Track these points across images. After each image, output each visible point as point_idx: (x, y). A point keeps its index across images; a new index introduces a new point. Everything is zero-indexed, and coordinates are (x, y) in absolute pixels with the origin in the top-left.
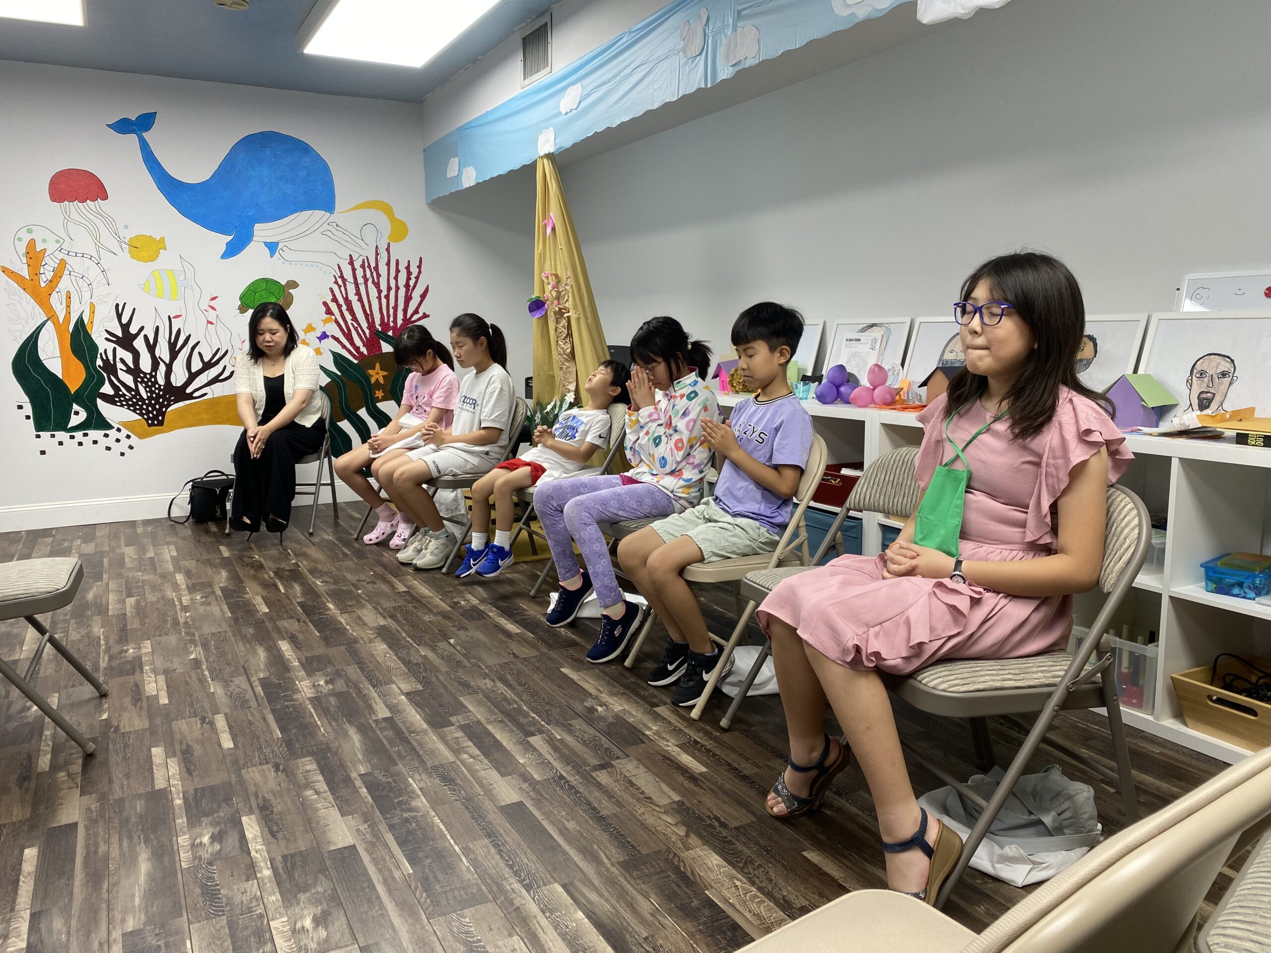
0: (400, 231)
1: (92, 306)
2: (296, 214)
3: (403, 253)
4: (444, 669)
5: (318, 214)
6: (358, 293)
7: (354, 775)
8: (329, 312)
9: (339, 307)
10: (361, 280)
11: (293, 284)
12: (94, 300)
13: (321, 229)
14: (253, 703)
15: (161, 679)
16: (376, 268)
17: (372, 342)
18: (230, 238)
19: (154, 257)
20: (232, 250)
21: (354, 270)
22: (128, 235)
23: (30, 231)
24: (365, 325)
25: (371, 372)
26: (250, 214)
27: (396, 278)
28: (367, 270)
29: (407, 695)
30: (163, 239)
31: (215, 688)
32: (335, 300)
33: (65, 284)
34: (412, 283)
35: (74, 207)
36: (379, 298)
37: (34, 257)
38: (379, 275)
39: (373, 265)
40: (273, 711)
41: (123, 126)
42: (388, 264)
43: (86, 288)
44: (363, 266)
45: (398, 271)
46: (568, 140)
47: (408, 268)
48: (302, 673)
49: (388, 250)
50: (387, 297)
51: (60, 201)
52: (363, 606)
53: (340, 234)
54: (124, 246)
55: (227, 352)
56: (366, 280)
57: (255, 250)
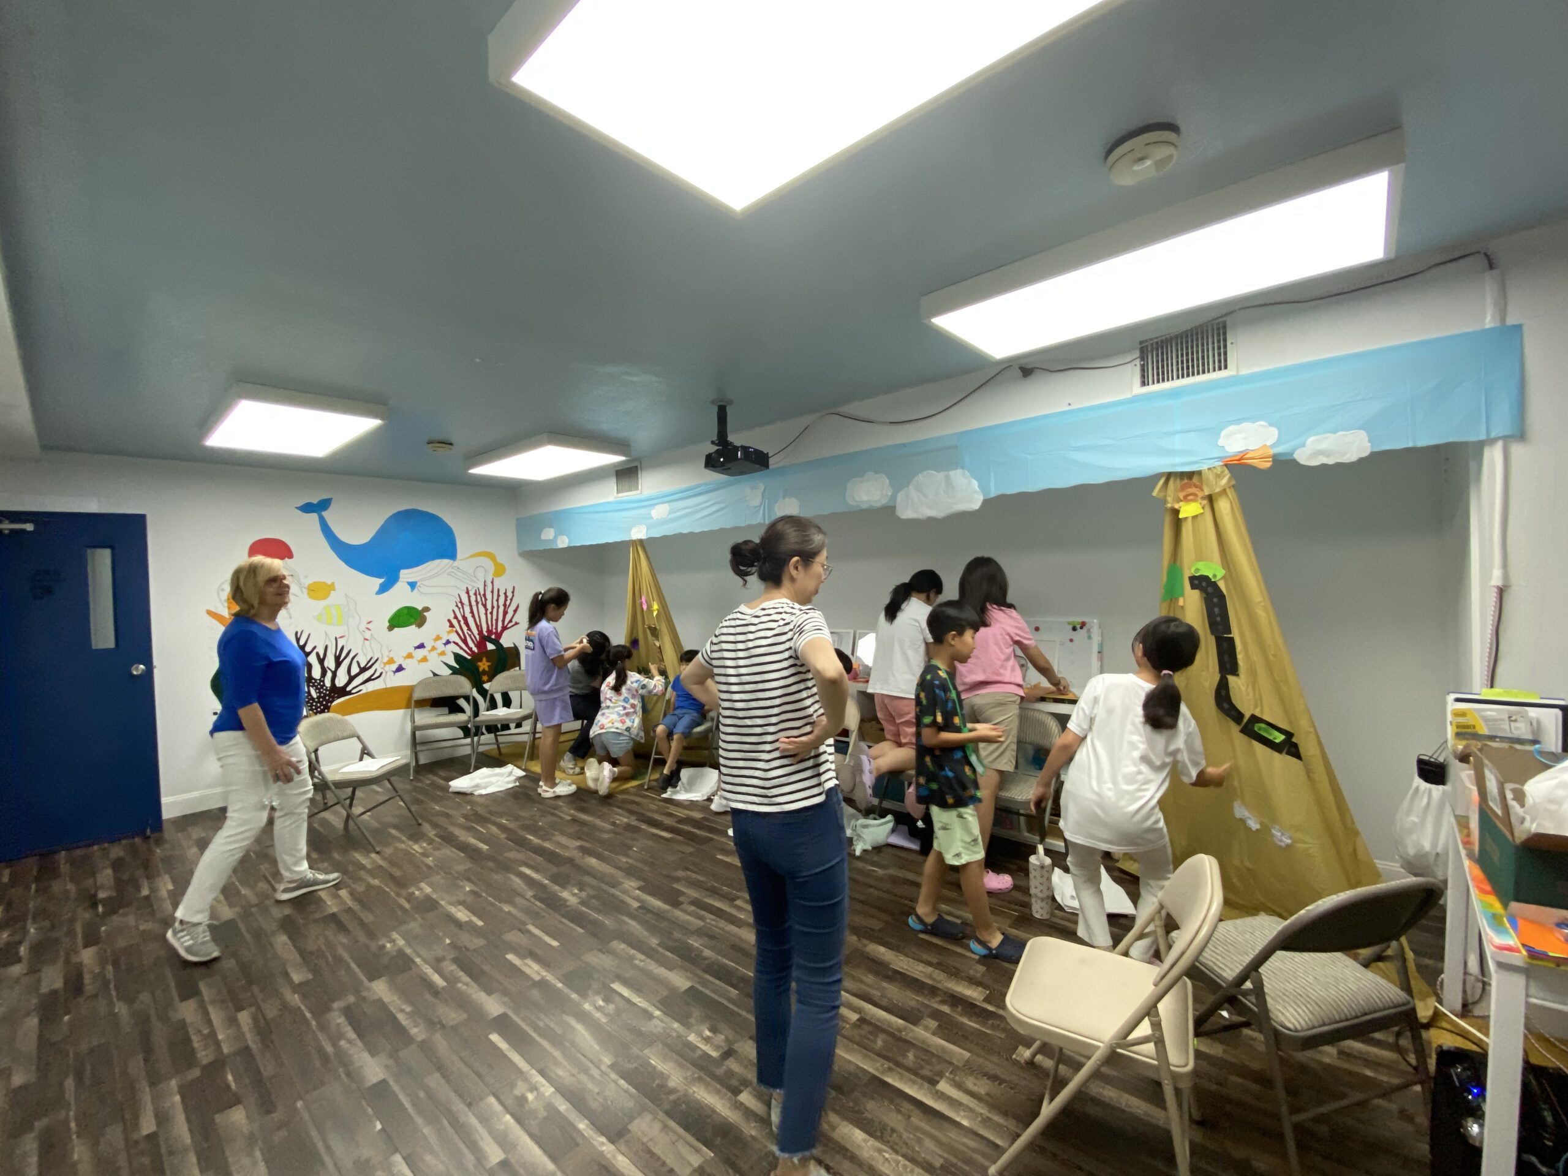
0: (500, 570)
2: (430, 561)
3: (502, 584)
4: (647, 868)
5: (446, 561)
6: (472, 612)
7: (654, 946)
8: (452, 626)
9: (459, 622)
10: (474, 603)
11: (427, 609)
13: (448, 571)
14: (544, 914)
15: (461, 907)
16: (484, 595)
17: (481, 644)
18: (383, 580)
19: (326, 597)
20: (383, 589)
21: (469, 597)
24: (476, 632)
25: (480, 664)
26: (398, 563)
27: (497, 600)
28: (478, 597)
29: (639, 889)
30: (333, 583)
31: (506, 908)
32: (456, 617)
34: (508, 603)
36: (486, 614)
38: (486, 599)
39: (482, 593)
40: (563, 916)
41: (307, 508)
42: (492, 592)
44: (475, 594)
45: (499, 596)
46: (657, 533)
47: (505, 594)
48: (556, 888)
49: (492, 582)
50: (491, 613)
52: (554, 835)
53: (461, 574)
54: (304, 590)
55: (377, 660)
56: (477, 603)
57: (401, 587)
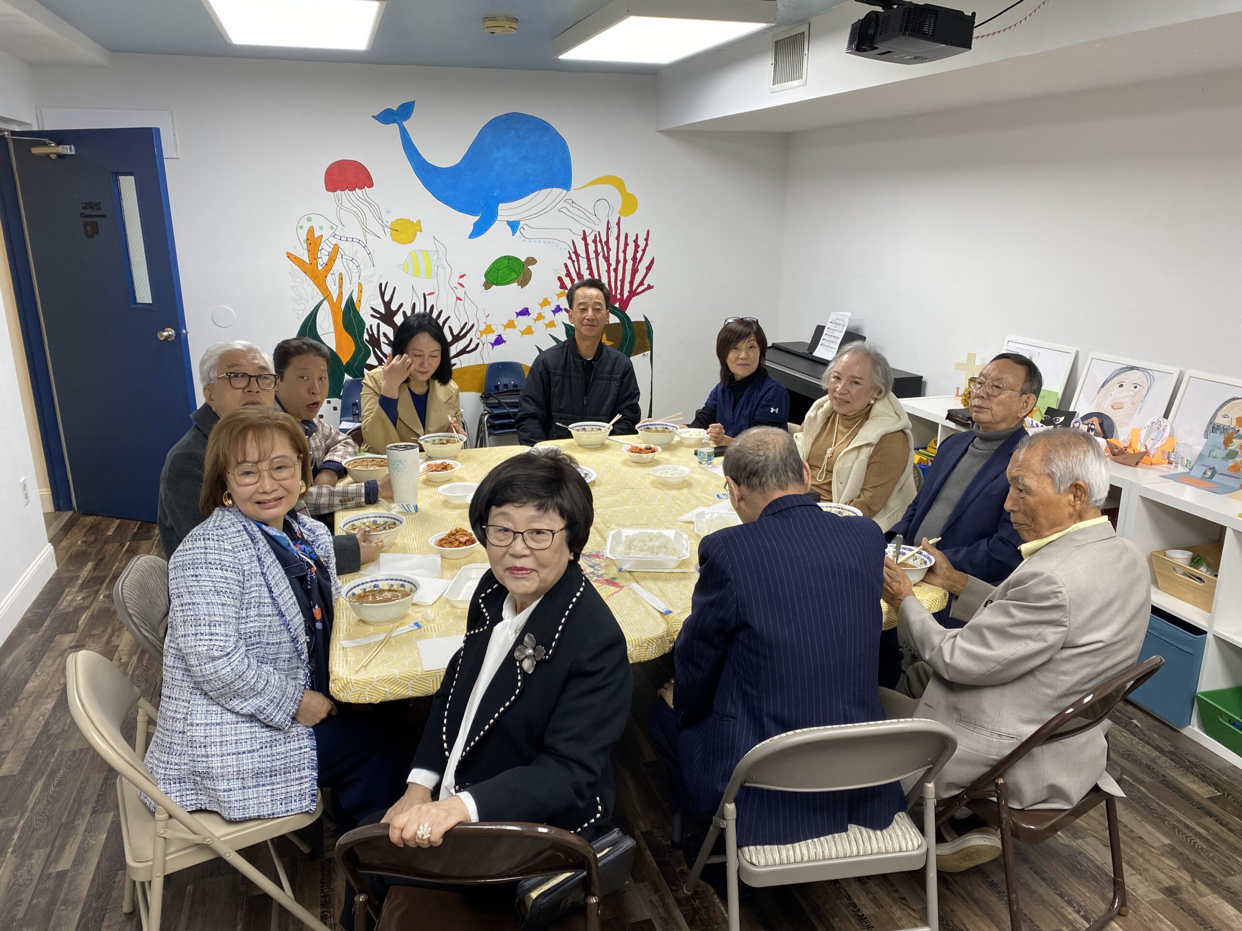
1: (360, 285)
2: (536, 193)
3: (632, 227)
5: (556, 191)
6: (589, 266)
10: (592, 255)
12: (362, 281)
13: (559, 206)
16: (607, 243)
18: (477, 218)
19: (411, 240)
20: (478, 230)
21: (586, 245)
22: (390, 219)
23: (309, 220)
26: (495, 194)
28: (599, 244)
30: (419, 221)
32: (568, 274)
33: (338, 266)
34: (639, 256)
35: (345, 196)
36: (608, 272)
37: (313, 242)
38: (609, 250)
39: (604, 239)
41: (386, 117)
42: (618, 238)
43: (355, 270)
44: (595, 241)
45: (626, 244)
47: (636, 241)
49: (618, 224)
50: (616, 270)
51: (334, 190)
53: (576, 211)
54: (386, 229)
55: (473, 326)
56: (597, 255)
57: (499, 228)
